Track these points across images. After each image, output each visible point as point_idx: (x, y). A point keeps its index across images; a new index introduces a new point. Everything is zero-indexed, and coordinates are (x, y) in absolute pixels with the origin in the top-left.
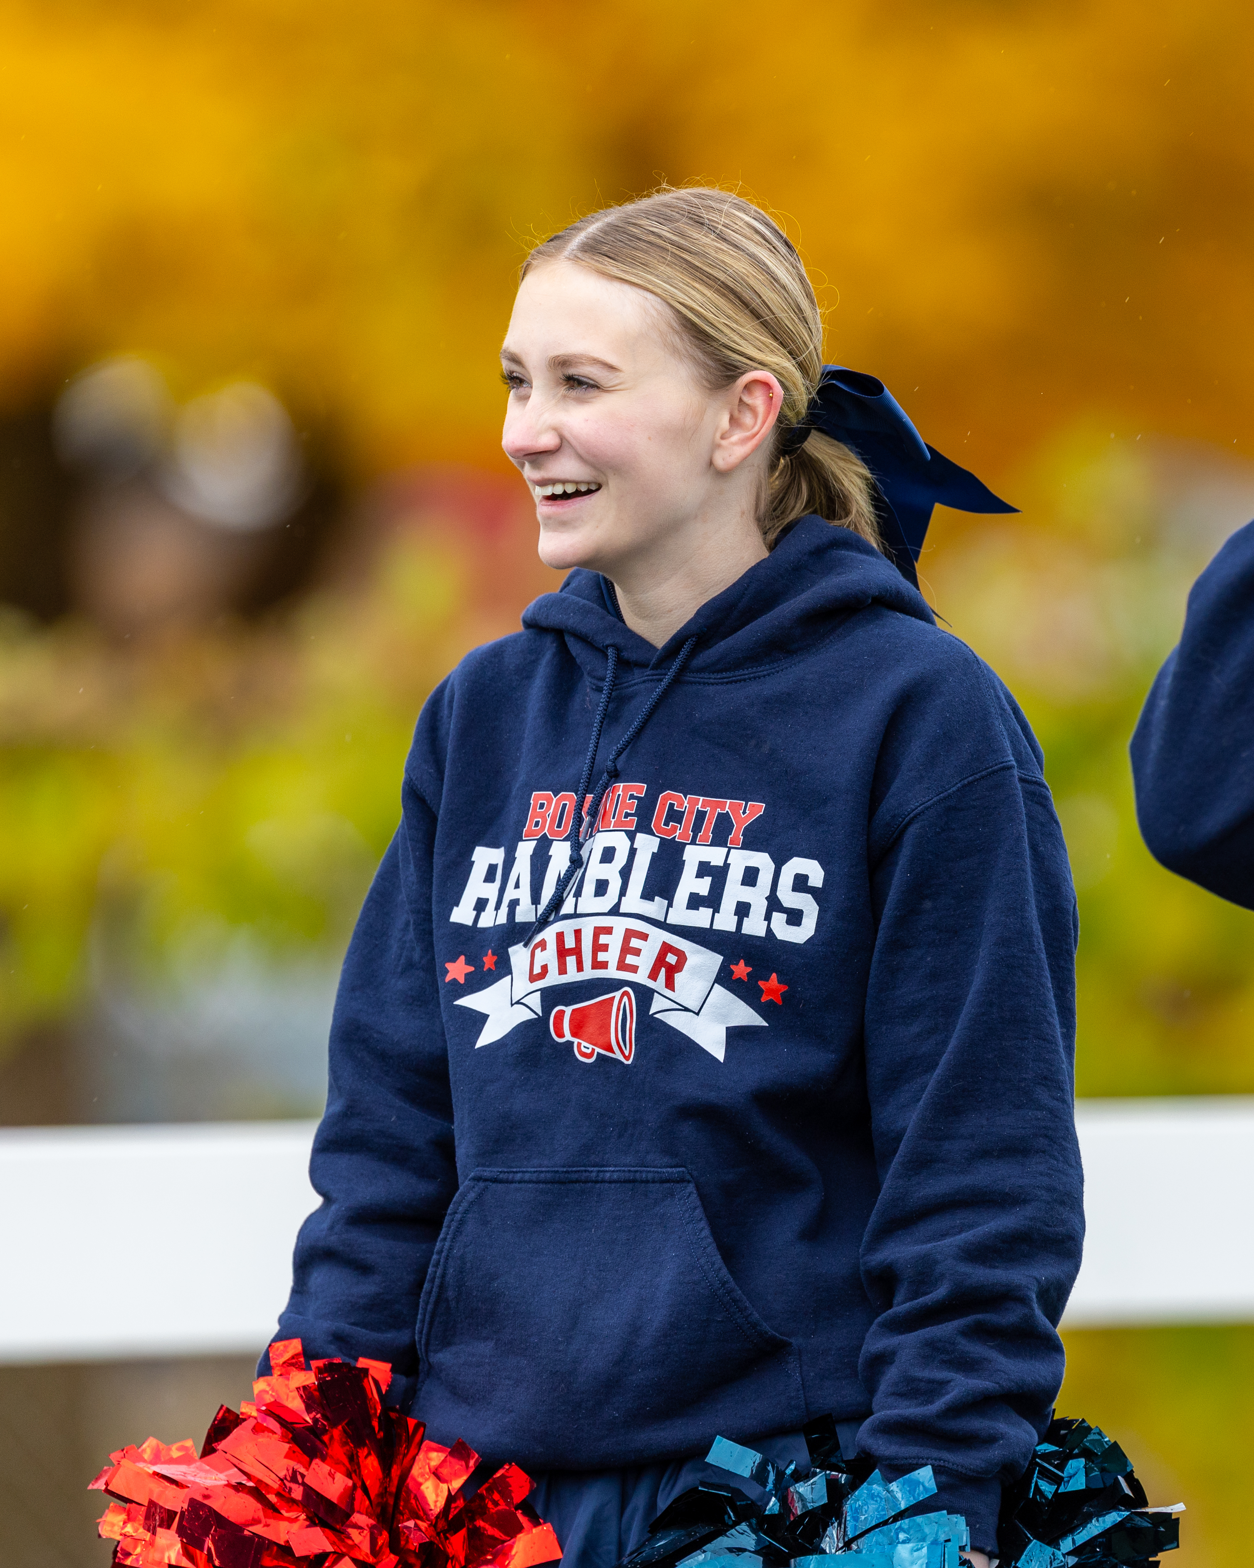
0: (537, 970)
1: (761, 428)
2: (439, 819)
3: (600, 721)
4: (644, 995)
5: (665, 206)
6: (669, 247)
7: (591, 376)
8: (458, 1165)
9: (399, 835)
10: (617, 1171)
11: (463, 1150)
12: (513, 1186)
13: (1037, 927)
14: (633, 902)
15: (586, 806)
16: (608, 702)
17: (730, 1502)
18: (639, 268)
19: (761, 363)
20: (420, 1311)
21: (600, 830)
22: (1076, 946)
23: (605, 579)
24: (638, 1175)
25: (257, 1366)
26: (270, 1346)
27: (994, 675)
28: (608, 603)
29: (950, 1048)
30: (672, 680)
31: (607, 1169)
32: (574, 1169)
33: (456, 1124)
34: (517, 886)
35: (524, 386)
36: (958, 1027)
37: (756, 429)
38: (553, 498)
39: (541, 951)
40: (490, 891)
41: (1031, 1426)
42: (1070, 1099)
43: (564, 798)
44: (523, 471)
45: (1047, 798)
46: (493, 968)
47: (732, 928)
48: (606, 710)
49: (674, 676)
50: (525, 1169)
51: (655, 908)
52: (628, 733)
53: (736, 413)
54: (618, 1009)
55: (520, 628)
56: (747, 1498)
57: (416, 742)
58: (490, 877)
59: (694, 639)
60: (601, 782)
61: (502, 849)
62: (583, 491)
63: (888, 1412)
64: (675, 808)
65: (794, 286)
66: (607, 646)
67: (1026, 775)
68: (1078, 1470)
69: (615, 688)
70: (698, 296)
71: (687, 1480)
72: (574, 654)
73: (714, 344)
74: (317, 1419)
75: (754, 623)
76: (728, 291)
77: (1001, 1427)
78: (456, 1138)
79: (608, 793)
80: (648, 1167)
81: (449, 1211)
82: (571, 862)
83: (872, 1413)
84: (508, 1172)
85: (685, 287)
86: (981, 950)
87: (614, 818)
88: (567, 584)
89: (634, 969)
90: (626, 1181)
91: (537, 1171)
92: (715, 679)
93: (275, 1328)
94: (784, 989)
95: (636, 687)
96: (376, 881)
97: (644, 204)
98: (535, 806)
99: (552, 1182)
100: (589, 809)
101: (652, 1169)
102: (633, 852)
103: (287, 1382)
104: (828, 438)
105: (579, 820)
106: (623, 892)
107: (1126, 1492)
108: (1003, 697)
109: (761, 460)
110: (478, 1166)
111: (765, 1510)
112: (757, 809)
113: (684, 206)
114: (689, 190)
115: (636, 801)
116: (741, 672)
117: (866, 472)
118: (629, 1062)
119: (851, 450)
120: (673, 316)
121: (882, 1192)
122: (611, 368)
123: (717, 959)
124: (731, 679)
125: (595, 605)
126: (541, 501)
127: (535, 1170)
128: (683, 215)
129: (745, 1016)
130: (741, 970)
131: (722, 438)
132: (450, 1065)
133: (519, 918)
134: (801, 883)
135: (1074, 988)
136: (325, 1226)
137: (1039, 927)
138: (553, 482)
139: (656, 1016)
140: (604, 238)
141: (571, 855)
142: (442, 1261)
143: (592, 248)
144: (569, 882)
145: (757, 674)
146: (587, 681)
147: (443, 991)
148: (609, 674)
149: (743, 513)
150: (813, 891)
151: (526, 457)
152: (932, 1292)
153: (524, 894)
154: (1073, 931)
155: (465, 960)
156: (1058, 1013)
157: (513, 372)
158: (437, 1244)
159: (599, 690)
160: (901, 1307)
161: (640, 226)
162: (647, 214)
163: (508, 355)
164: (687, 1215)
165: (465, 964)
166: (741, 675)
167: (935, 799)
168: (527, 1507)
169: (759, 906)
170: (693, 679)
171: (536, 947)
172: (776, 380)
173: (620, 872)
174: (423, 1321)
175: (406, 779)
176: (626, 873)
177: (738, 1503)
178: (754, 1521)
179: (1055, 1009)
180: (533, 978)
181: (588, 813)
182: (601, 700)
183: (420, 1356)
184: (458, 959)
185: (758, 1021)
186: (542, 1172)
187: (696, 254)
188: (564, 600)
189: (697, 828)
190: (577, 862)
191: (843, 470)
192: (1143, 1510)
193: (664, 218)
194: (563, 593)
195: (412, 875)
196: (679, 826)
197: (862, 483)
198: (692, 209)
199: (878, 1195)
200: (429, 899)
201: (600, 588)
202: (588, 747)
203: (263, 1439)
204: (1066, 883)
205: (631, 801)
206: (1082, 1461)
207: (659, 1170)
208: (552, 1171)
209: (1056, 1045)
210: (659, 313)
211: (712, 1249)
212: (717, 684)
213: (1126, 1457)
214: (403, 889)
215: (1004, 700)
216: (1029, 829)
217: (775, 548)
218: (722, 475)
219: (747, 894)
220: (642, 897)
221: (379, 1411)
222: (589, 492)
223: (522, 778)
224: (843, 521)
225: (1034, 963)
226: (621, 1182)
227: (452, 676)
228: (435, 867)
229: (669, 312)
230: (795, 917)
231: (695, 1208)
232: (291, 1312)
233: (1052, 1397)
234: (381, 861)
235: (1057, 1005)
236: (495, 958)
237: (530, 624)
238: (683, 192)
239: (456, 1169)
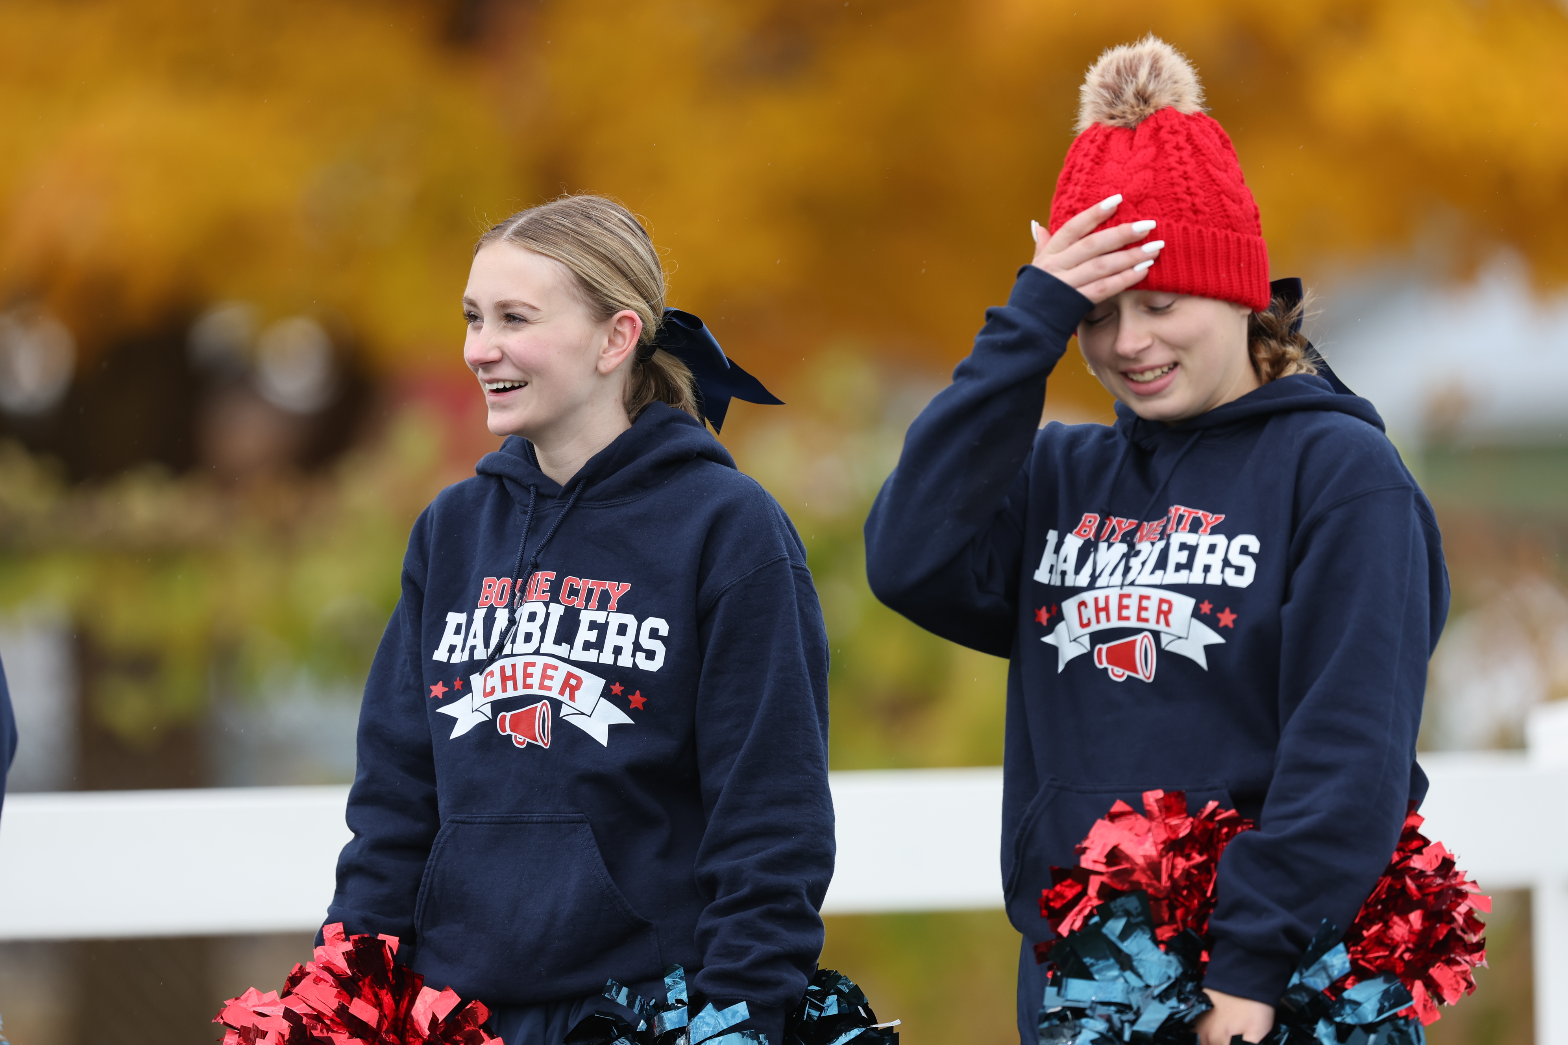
0: (488, 690)
1: (628, 346)
2: (425, 595)
3: (526, 533)
4: (556, 705)
5: (566, 207)
6: (570, 232)
7: (522, 314)
8: (440, 813)
9: (400, 606)
10: (541, 816)
11: (443, 804)
12: (475, 826)
13: (803, 660)
14: (548, 646)
15: (518, 586)
16: (531, 520)
17: (615, 1023)
18: (551, 246)
19: (627, 305)
20: (417, 905)
21: (527, 601)
22: (828, 671)
23: (527, 441)
24: (554, 819)
25: (315, 939)
26: (323, 926)
27: (775, 501)
28: (530, 458)
29: (750, 736)
30: (571, 506)
31: (535, 815)
32: (514, 815)
33: (438, 787)
34: (475, 637)
35: (478, 320)
36: (755, 723)
37: (625, 347)
38: (497, 391)
39: (491, 678)
40: (458, 640)
41: (803, 975)
42: (826, 767)
43: (504, 581)
44: (477, 374)
45: (809, 578)
46: (460, 688)
47: (610, 661)
48: (529, 526)
49: (572, 504)
50: (482, 815)
51: (563, 650)
52: (544, 540)
53: (612, 337)
54: (540, 714)
55: (474, 474)
56: (625, 1021)
57: (410, 547)
58: (458, 631)
59: (585, 480)
60: (527, 571)
61: (465, 613)
62: (516, 386)
63: (714, 966)
64: (574, 587)
65: (647, 257)
66: (530, 485)
67: (795, 564)
68: (833, 1002)
69: (535, 511)
70: (589, 263)
71: (587, 1010)
72: (509, 491)
73: (599, 294)
74: (355, 972)
75: (622, 470)
76: (605, 259)
77: (785, 975)
78: (438, 796)
79: (532, 579)
80: (560, 813)
81: (434, 842)
82: (508, 621)
83: (703, 968)
84: (471, 817)
85: (580, 257)
86: (768, 674)
87: (535, 593)
88: (504, 446)
89: (549, 689)
90: (546, 823)
91: (490, 817)
92: (598, 505)
93: (326, 916)
94: (644, 700)
95: (548, 511)
96: (386, 634)
97: (553, 205)
98: (486, 586)
99: (500, 823)
100: (520, 588)
101: (563, 815)
102: (548, 615)
103: (334, 949)
104: (666, 353)
105: (513, 595)
106: (542, 640)
107: (863, 1015)
108: (780, 515)
109: (627, 367)
110: (452, 814)
111: (637, 1029)
112: (626, 587)
113: (578, 207)
114: (580, 197)
115: (549, 583)
116: (615, 501)
117: (690, 374)
118: (547, 747)
119: (681, 361)
120: (573, 275)
121: (708, 828)
122: (534, 308)
123: (602, 682)
124: (608, 505)
125: (521, 460)
126: (488, 393)
127: (489, 815)
128: (578, 213)
129: (621, 718)
130: (617, 688)
131: (604, 353)
132: (434, 750)
133: (476, 657)
134: (654, 634)
135: (827, 697)
136: (356, 851)
137: (805, 660)
138: (497, 381)
139: (563, 718)
140: (529, 227)
141: (509, 617)
142: (431, 873)
143: (521, 233)
144: (507, 634)
145: (624, 502)
146: (518, 507)
147: (429, 704)
148: (531, 503)
149: (616, 400)
150: (661, 638)
151: (481, 365)
152: (740, 890)
153: (479, 642)
154: (826, 662)
155: (443, 684)
156: (818, 714)
157: (471, 312)
158: (428, 862)
159: (525, 513)
160: (721, 900)
161: (551, 219)
162: (555, 212)
163: (468, 301)
164: (585, 843)
165: (443, 686)
166: (615, 503)
167: (738, 580)
168: (486, 1027)
169: (628, 648)
170: (584, 505)
171: (487, 675)
172: (638, 316)
173: (540, 628)
174: (419, 911)
175: (404, 569)
176: (543, 628)
177: (620, 1024)
178: (630, 1035)
179: (816, 711)
180: (486, 695)
181: (519, 590)
182: (527, 519)
183: (417, 933)
184: (438, 683)
185: (627, 720)
186: (494, 817)
187: (587, 237)
188: (502, 456)
189: (588, 599)
190: (512, 622)
191: (676, 373)
192: (874, 1026)
193: (566, 214)
194: (501, 452)
195: (408, 630)
196: (577, 598)
197: (688, 381)
198: (582, 208)
199: (706, 829)
200: (419, 646)
201: (525, 449)
202: (519, 549)
203: (322, 985)
204: (821, 632)
205: (546, 582)
206: (835, 997)
207: (567, 815)
208: (500, 817)
209: (817, 734)
210: (565, 274)
211: (601, 864)
212: (600, 509)
213: (863, 994)
214: (402, 639)
215: (781, 516)
216: (797, 598)
217: (635, 422)
218: (603, 376)
219: (620, 641)
220: (554, 643)
221: (392, 967)
222: (520, 387)
223: (477, 568)
224: (678, 405)
225: (802, 682)
226: (543, 823)
227: (432, 504)
228: (422, 625)
229: (571, 274)
230: (650, 655)
231: (590, 839)
232: (335, 905)
233: (817, 957)
234: (388, 622)
235: (817, 708)
236: (462, 682)
237: (481, 472)
238: (576, 199)
239: (439, 815)
